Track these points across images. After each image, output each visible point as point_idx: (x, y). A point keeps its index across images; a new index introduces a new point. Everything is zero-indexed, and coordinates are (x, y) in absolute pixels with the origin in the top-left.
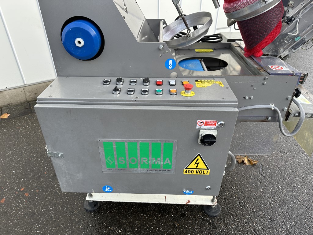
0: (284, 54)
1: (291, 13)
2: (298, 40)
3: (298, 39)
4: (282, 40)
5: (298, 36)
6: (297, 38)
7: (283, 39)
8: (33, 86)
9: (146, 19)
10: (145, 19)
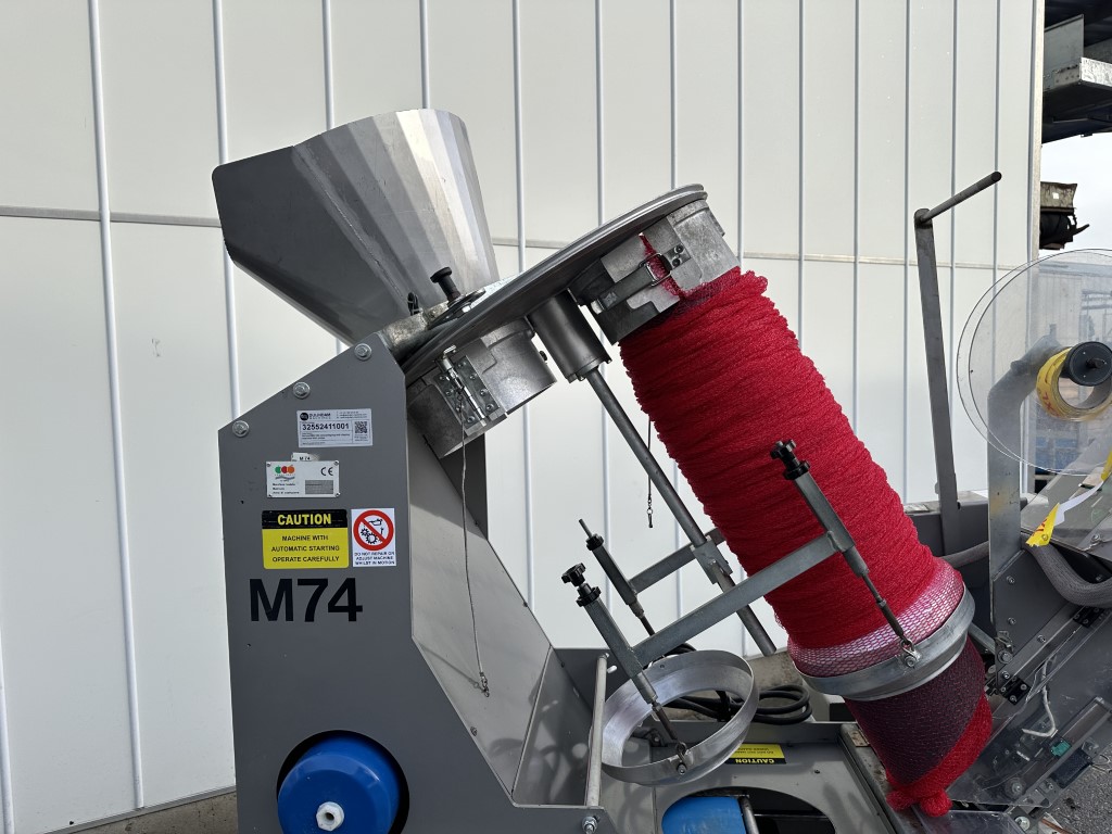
0: (1031, 801)
1: (1013, 665)
2: (1063, 750)
3: (1061, 751)
4: (1007, 752)
5: (1057, 740)
6: (1059, 746)
7: (1013, 750)
8: (164, 812)
9: (557, 651)
10: (551, 650)
